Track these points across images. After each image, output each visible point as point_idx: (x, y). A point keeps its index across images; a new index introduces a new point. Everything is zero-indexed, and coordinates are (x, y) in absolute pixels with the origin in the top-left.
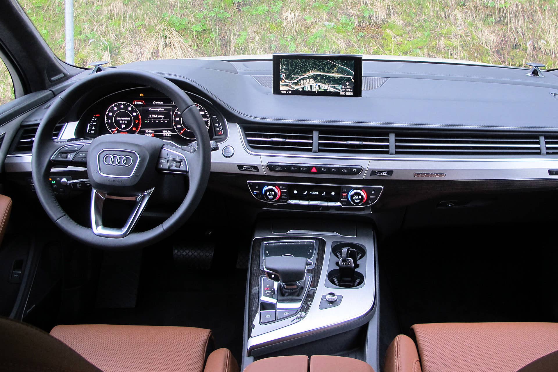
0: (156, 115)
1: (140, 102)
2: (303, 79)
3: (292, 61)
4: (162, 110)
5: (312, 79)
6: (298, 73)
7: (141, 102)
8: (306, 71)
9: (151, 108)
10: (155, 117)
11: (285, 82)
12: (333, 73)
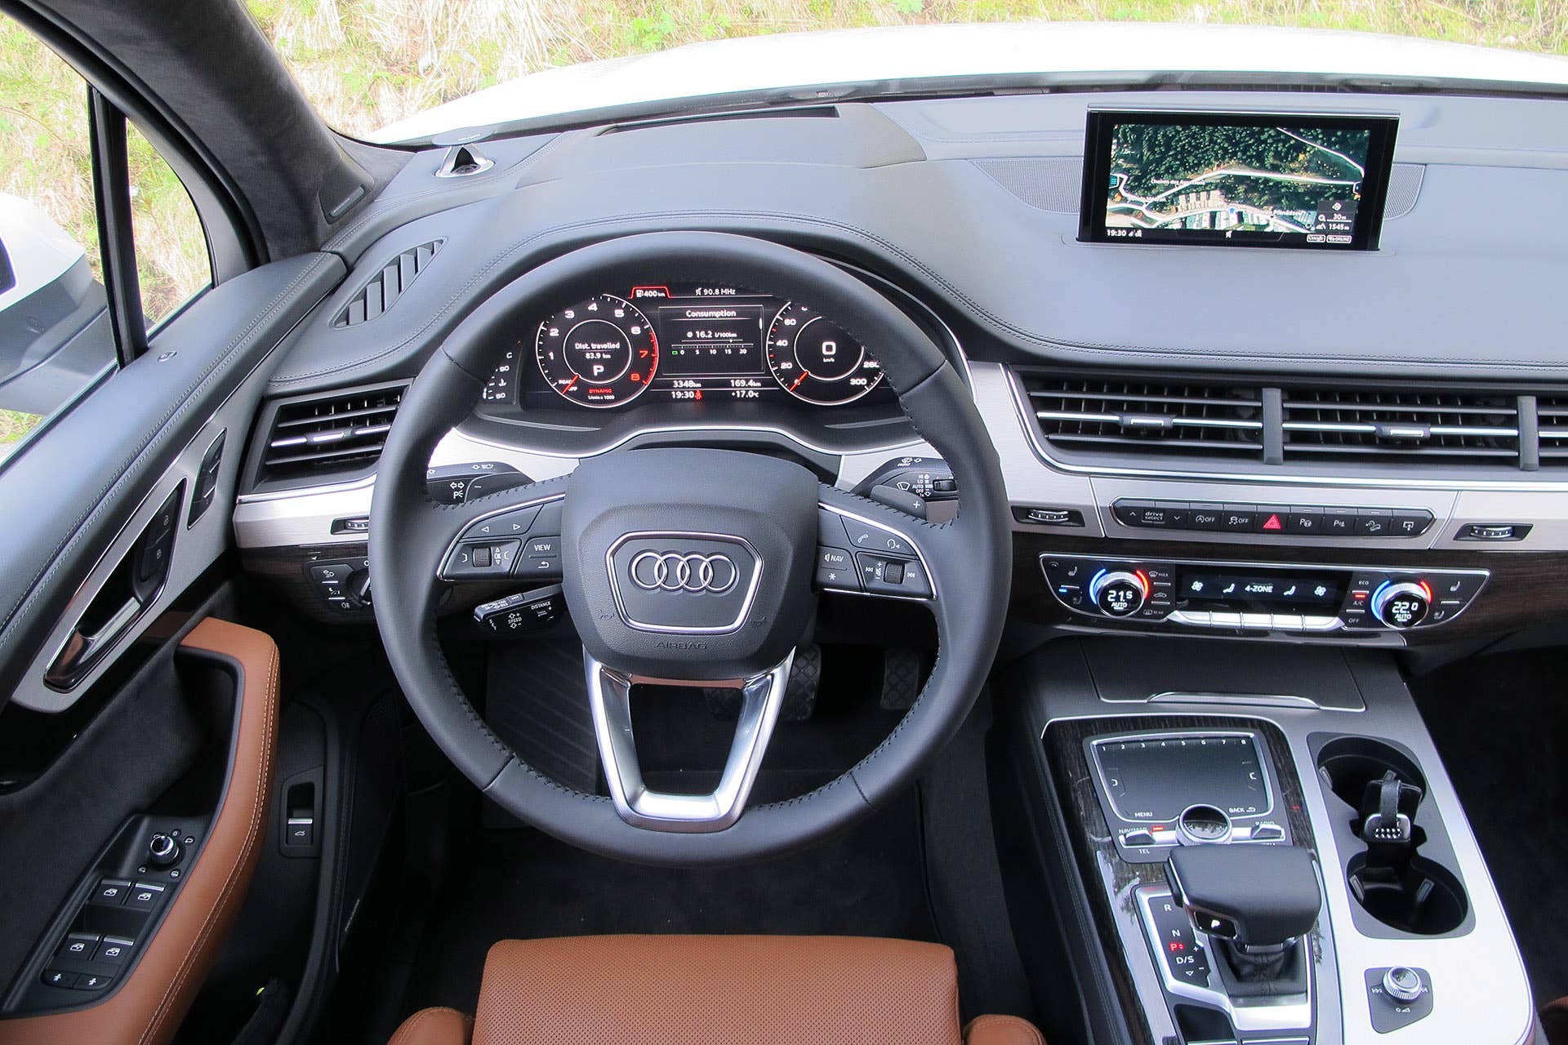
0: (710, 332)
1: (652, 290)
2: (1186, 192)
3: (1156, 133)
4: (727, 314)
5: (1218, 192)
6: (1171, 172)
7: (658, 290)
8: (1199, 165)
9: (693, 310)
10: (705, 338)
11: (1125, 200)
12: (1293, 171)
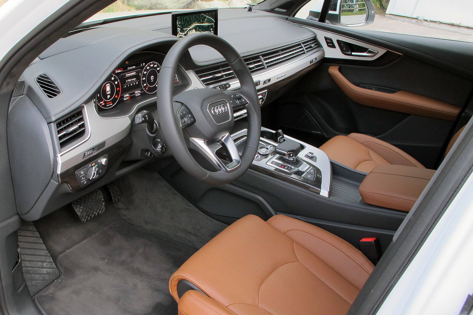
1: (119, 70)
2: (189, 31)
3: (184, 18)
4: (134, 73)
5: (194, 30)
6: (187, 27)
8: (191, 24)
9: (128, 74)
10: (130, 81)
11: (180, 34)
12: (205, 23)
